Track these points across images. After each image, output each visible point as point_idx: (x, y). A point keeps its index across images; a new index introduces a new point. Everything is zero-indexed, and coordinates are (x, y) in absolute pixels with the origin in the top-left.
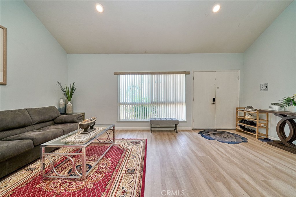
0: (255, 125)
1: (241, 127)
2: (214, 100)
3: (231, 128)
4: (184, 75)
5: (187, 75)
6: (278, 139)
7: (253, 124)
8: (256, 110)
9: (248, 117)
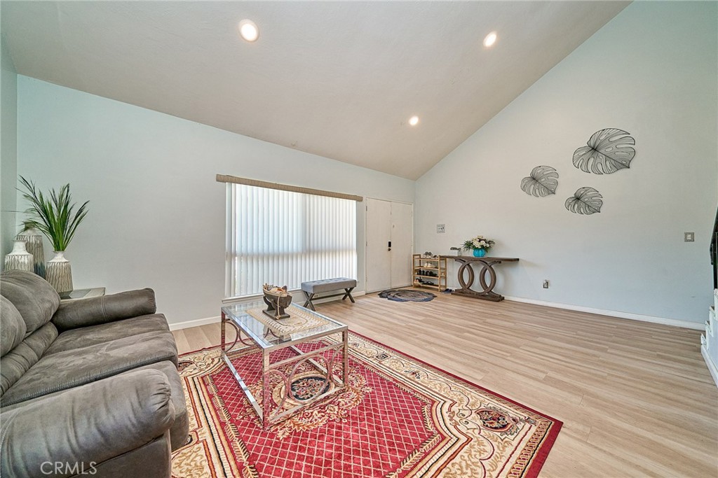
0: (435, 275)
1: (420, 281)
2: (390, 243)
3: (406, 284)
4: (355, 201)
5: (358, 202)
6: (481, 290)
7: (432, 274)
8: (435, 256)
9: (427, 266)
